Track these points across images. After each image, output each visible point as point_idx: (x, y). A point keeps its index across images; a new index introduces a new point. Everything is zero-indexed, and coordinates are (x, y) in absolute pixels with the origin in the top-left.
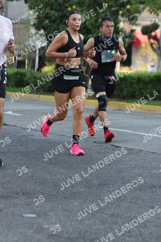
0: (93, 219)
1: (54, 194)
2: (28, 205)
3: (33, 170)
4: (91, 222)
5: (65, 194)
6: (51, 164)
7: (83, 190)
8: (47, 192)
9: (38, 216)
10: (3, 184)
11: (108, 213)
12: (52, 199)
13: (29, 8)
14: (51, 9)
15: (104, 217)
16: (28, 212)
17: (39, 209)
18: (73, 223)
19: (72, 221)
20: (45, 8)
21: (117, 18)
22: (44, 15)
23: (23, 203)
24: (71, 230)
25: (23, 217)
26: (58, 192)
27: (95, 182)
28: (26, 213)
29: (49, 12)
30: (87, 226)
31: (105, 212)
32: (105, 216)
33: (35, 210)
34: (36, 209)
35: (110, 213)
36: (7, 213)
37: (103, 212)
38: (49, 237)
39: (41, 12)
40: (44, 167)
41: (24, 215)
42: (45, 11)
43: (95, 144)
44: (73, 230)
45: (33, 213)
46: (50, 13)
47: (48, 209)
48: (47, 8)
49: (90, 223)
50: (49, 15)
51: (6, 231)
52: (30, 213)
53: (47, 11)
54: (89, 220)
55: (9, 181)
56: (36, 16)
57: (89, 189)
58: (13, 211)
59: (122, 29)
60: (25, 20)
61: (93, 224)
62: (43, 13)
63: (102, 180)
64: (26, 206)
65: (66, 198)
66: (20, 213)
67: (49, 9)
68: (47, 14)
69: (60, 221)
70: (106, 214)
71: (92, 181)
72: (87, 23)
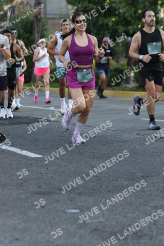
0: (137, 212)
1: (98, 189)
2: (71, 201)
3: (76, 165)
4: (135, 215)
5: (108, 187)
6: (94, 158)
7: (127, 183)
8: (90, 187)
9: (81, 211)
10: (45, 181)
11: (151, 205)
12: (95, 194)
13: (67, 3)
14: (89, 3)
15: (147, 209)
16: (71, 207)
17: (82, 204)
18: (116, 217)
19: (116, 214)
20: (83, 2)
21: (156, 8)
22: (82, 9)
23: (66, 199)
24: (114, 224)
25: (66, 213)
26: (101, 186)
27: (138, 175)
28: (68, 209)
29: (87, 5)
30: (131, 219)
31: (149, 204)
32: (149, 209)
33: (78, 206)
34: (79, 204)
35: (154, 205)
36: (49, 209)
37: (146, 205)
38: (92, 232)
39: (80, 6)
40: (87, 162)
41: (67, 211)
42: (83, 5)
43: (139, 136)
44: (117, 224)
45: (76, 209)
46: (88, 7)
47: (91, 204)
48: (85, 2)
49: (133, 216)
50: (87, 9)
51: (49, 227)
52: (73, 208)
53: (85, 5)
54: (132, 213)
55: (52, 177)
56: (74, 11)
57: (133, 181)
58: (56, 207)
59: (162, 19)
60: (65, 15)
61: (137, 217)
62: (81, 7)
63: (145, 172)
64: (68, 202)
65: (109, 192)
66: (62, 209)
67: (87, 3)
68: (86, 7)
69: (103, 215)
70: (150, 206)
71: (135, 173)
72: (126, 15)
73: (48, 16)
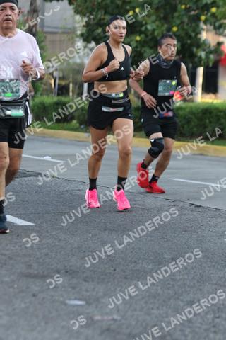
0: (164, 308)
1: (110, 273)
2: (74, 288)
3: (81, 239)
4: (162, 312)
5: (124, 272)
6: (105, 230)
7: (150, 267)
8: (100, 270)
9: (87, 303)
10: (37, 259)
11: (185, 300)
12: (107, 280)
13: (75, 12)
14: (105, 14)
15: (179, 305)
16: (73, 298)
17: (88, 294)
18: (136, 313)
19: (135, 310)
20: (97, 12)
21: (198, 26)
22: (96, 21)
23: (66, 285)
24: (134, 323)
25: (66, 304)
26: (115, 270)
27: (166, 257)
28: (70, 299)
29: (102, 17)
30: (156, 317)
31: (181, 298)
32: (182, 304)
33: (83, 295)
34: (84, 293)
35: (189, 299)
36: (44, 298)
37: (178, 298)
38: (102, 333)
39: (92, 17)
40: (96, 235)
41: (68, 302)
42: (96, 16)
43: (167, 203)
44: (136, 323)
45: (80, 300)
46: (104, 19)
47: (101, 294)
48: (99, 13)
49: (159, 314)
50: (102, 21)
51: (43, 324)
52: (75, 299)
53: (99, 16)
54: (158, 308)
55: (47, 254)
56: (84, 23)
57: (159, 265)
58: (52, 296)
59: (204, 40)
60: (70, 29)
61: (164, 315)
62: (94, 19)
63: (176, 253)
64: (70, 289)
65: (126, 278)
66: (61, 299)
67: (103, 13)
68: (100, 20)
69: (118, 311)
70: (182, 301)
71: (163, 254)
72: (156, 33)
73: (46, 30)
